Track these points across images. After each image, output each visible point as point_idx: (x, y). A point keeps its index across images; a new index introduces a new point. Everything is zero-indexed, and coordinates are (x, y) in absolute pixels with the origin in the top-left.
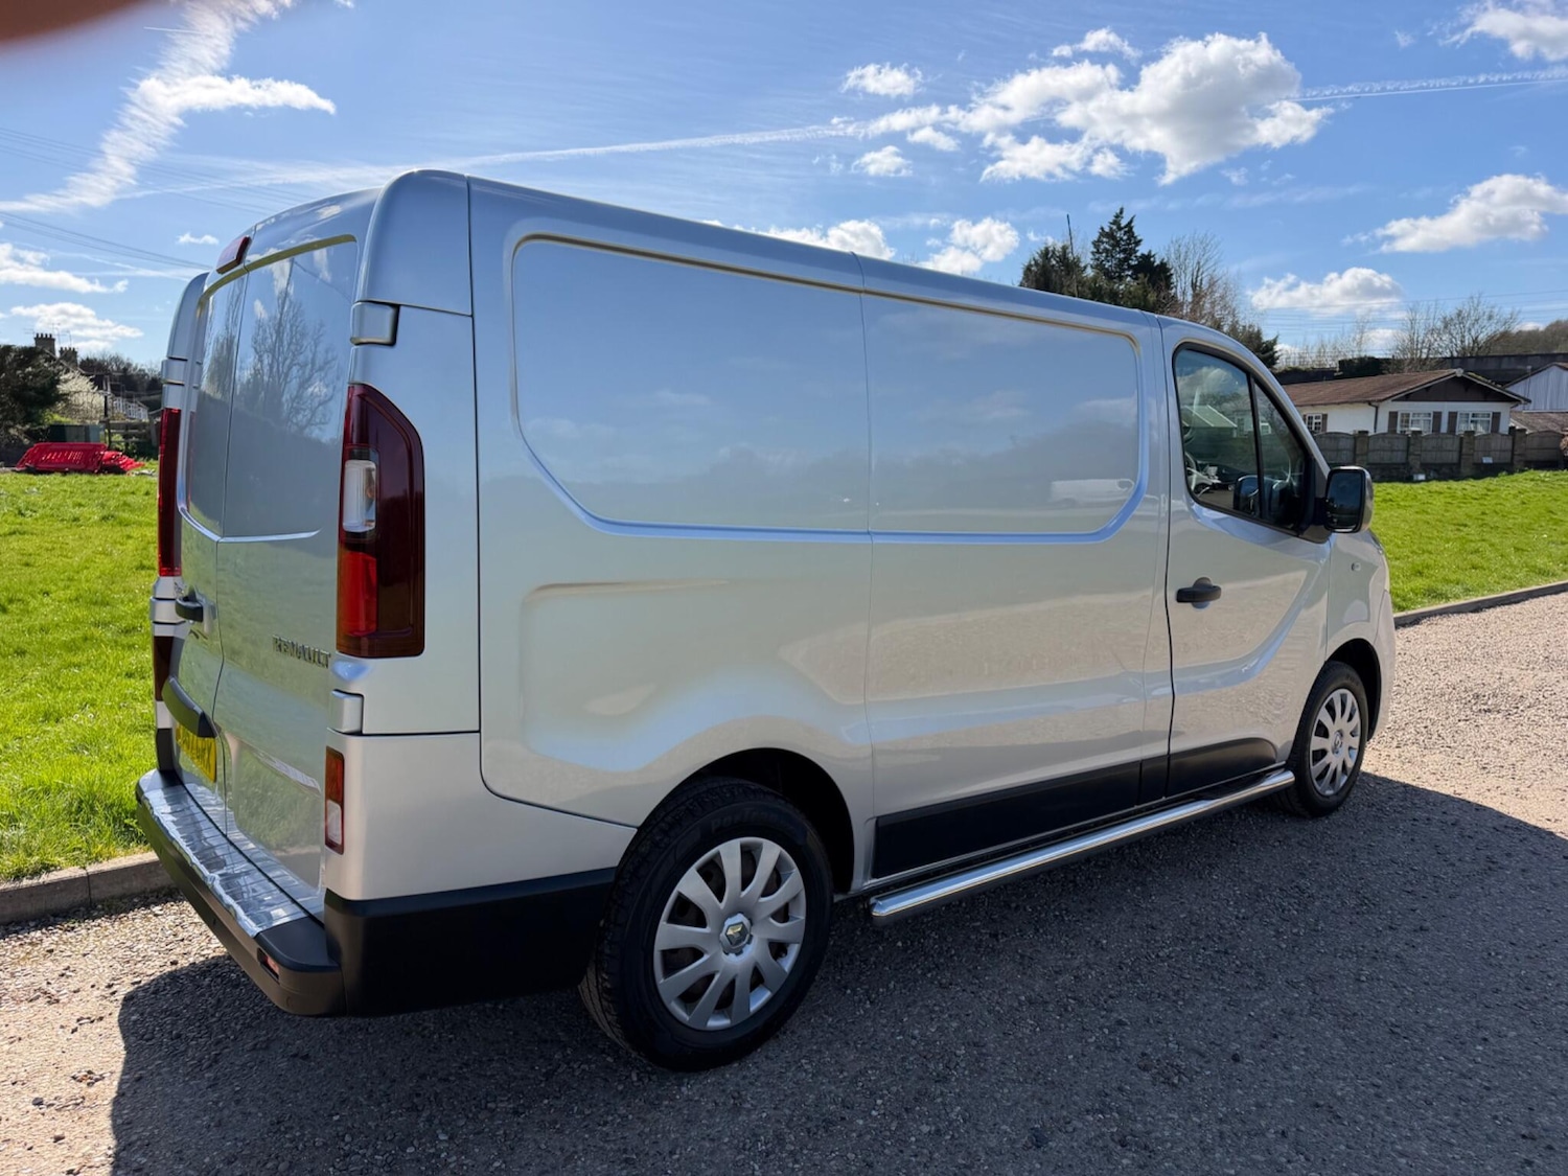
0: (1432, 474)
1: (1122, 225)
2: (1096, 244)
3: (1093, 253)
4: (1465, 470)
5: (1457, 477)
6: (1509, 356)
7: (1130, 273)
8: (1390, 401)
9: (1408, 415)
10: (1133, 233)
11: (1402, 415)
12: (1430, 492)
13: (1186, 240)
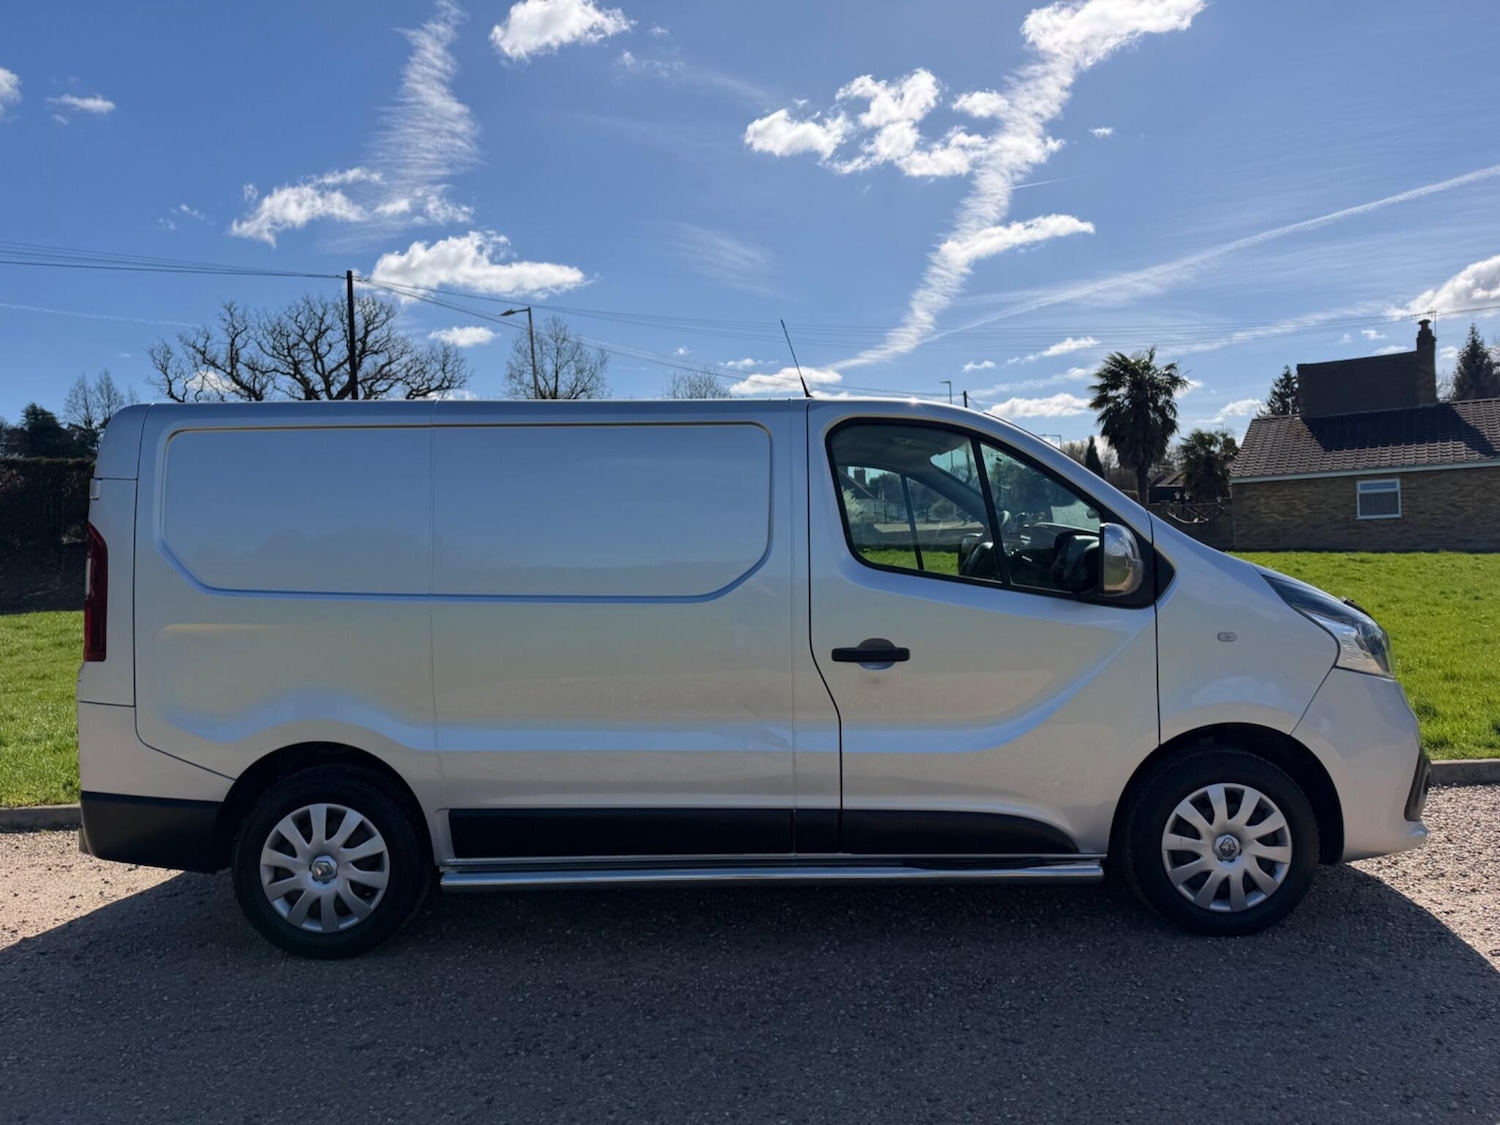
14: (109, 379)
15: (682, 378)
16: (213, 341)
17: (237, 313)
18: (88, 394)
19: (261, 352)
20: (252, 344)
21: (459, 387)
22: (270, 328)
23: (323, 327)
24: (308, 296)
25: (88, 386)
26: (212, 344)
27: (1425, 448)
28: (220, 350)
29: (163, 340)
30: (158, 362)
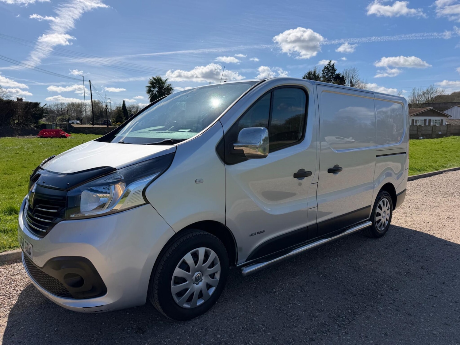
0: (424, 137)
1: (331, 65)
2: (323, 71)
3: (322, 73)
4: (434, 136)
5: (432, 138)
6: (442, 103)
7: (333, 79)
8: (412, 116)
9: (417, 120)
10: (334, 68)
11: (415, 120)
12: (425, 142)
13: (349, 69)
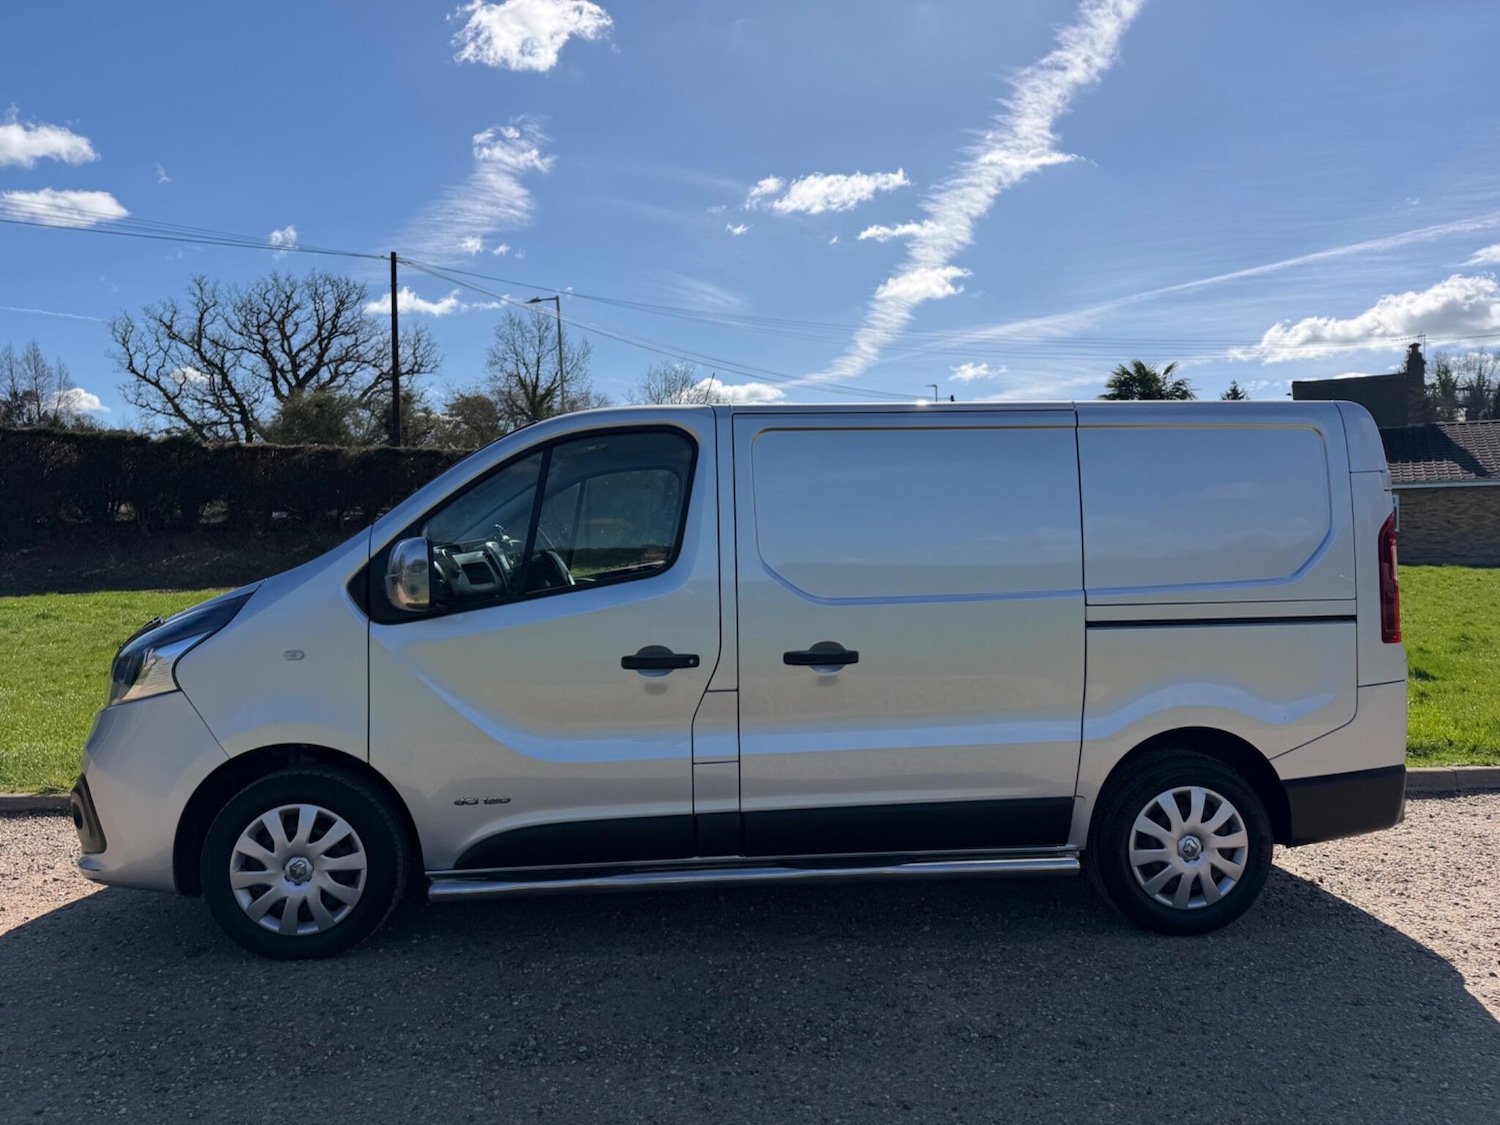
14: (37, 350)
15: (658, 372)
16: (180, 316)
17: (207, 288)
18: (14, 365)
19: (229, 330)
20: (220, 321)
21: (431, 372)
22: (240, 305)
23: (291, 306)
24: (275, 274)
25: (14, 356)
26: (178, 319)
27: (1421, 467)
28: (185, 326)
29: (125, 312)
30: (118, 335)
